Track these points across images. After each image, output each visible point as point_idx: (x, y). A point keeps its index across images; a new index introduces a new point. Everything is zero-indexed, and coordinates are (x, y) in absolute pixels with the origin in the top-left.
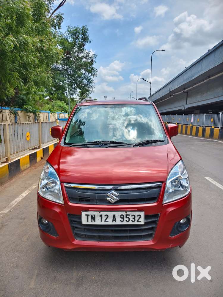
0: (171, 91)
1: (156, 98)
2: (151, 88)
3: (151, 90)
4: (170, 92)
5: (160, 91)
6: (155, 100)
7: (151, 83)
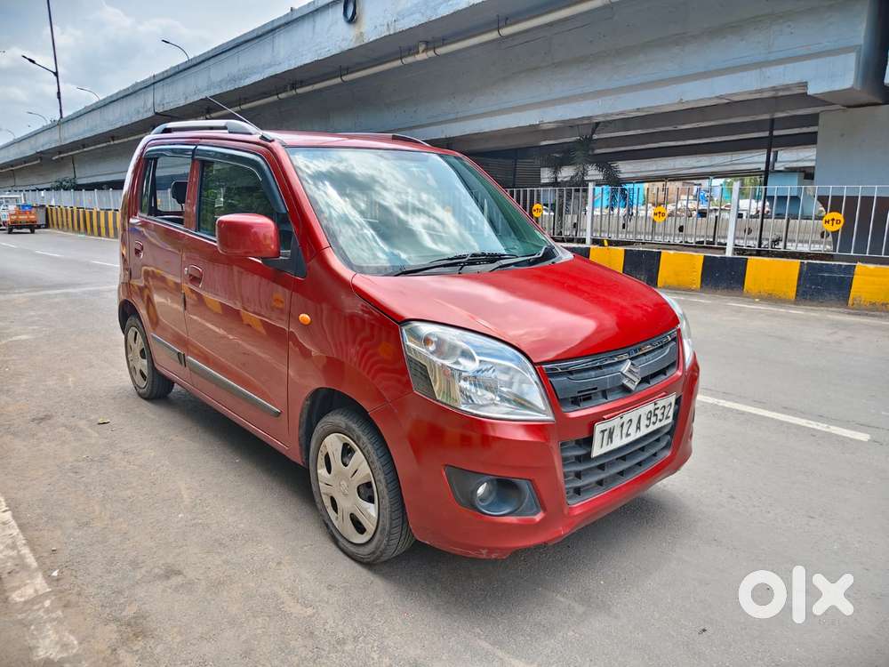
0: (159, 110)
1: (92, 130)
2: (59, 93)
3: (59, 98)
4: (157, 113)
5: (111, 107)
6: (88, 135)
7: (56, 74)
